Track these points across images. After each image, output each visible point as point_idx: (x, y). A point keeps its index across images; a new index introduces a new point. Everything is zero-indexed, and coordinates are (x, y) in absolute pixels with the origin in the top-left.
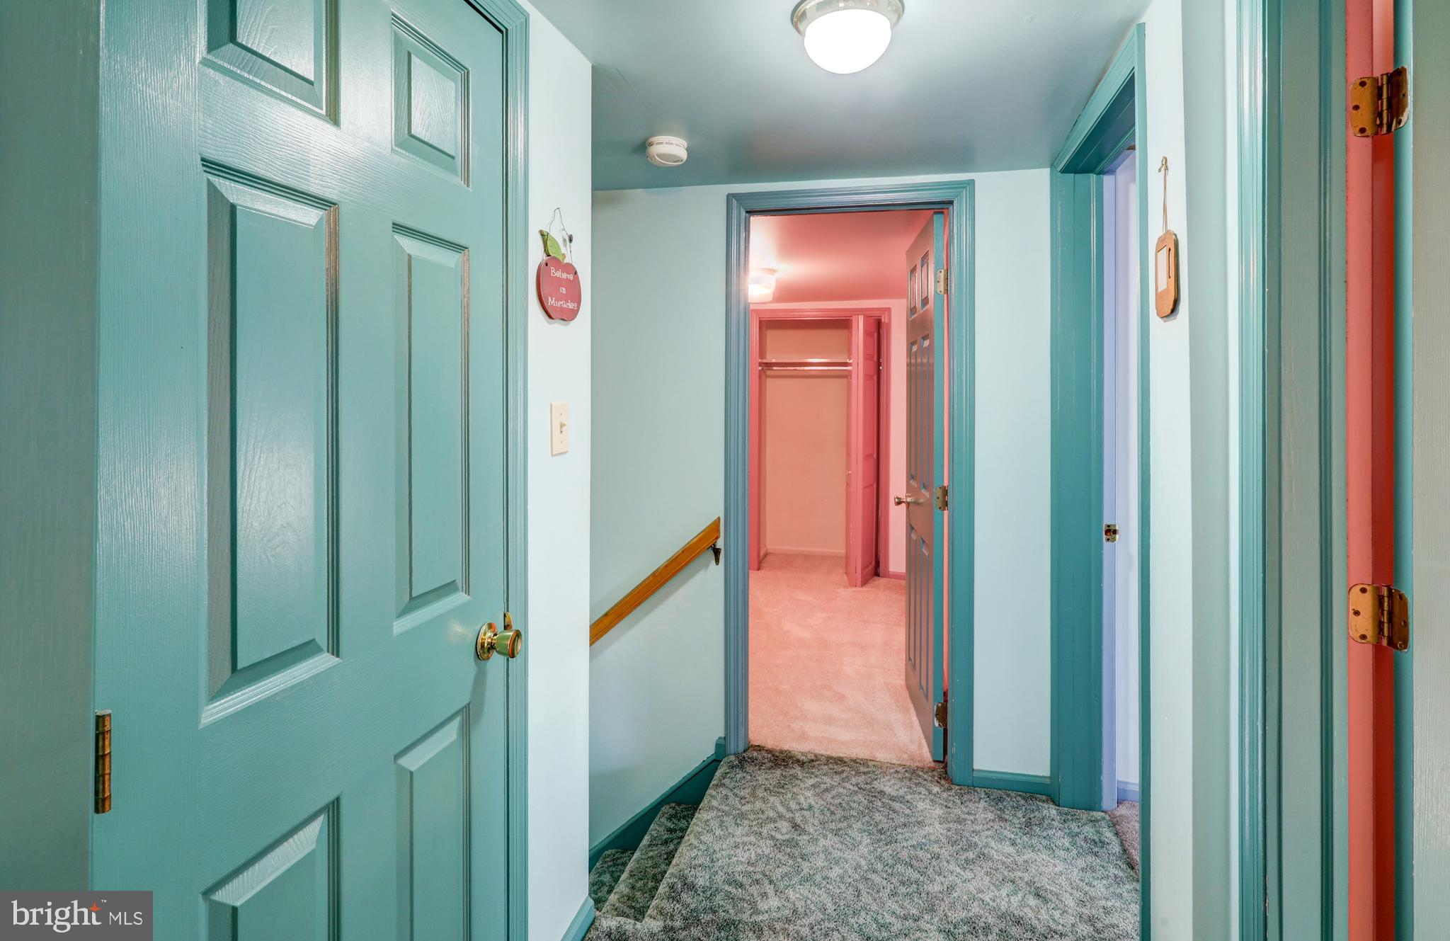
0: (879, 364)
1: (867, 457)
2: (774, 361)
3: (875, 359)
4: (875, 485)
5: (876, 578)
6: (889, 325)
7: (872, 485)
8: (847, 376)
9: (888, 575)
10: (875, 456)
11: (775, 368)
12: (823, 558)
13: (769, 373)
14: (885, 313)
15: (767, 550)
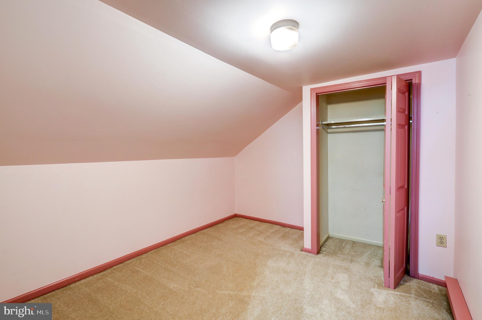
0: (410, 118)
1: (399, 188)
2: (333, 122)
3: (407, 113)
4: (406, 208)
5: (406, 277)
6: (419, 86)
7: (403, 209)
8: (384, 130)
9: (416, 276)
10: (406, 187)
11: (334, 127)
12: (366, 246)
13: (329, 131)
14: (415, 76)
15: (329, 235)
